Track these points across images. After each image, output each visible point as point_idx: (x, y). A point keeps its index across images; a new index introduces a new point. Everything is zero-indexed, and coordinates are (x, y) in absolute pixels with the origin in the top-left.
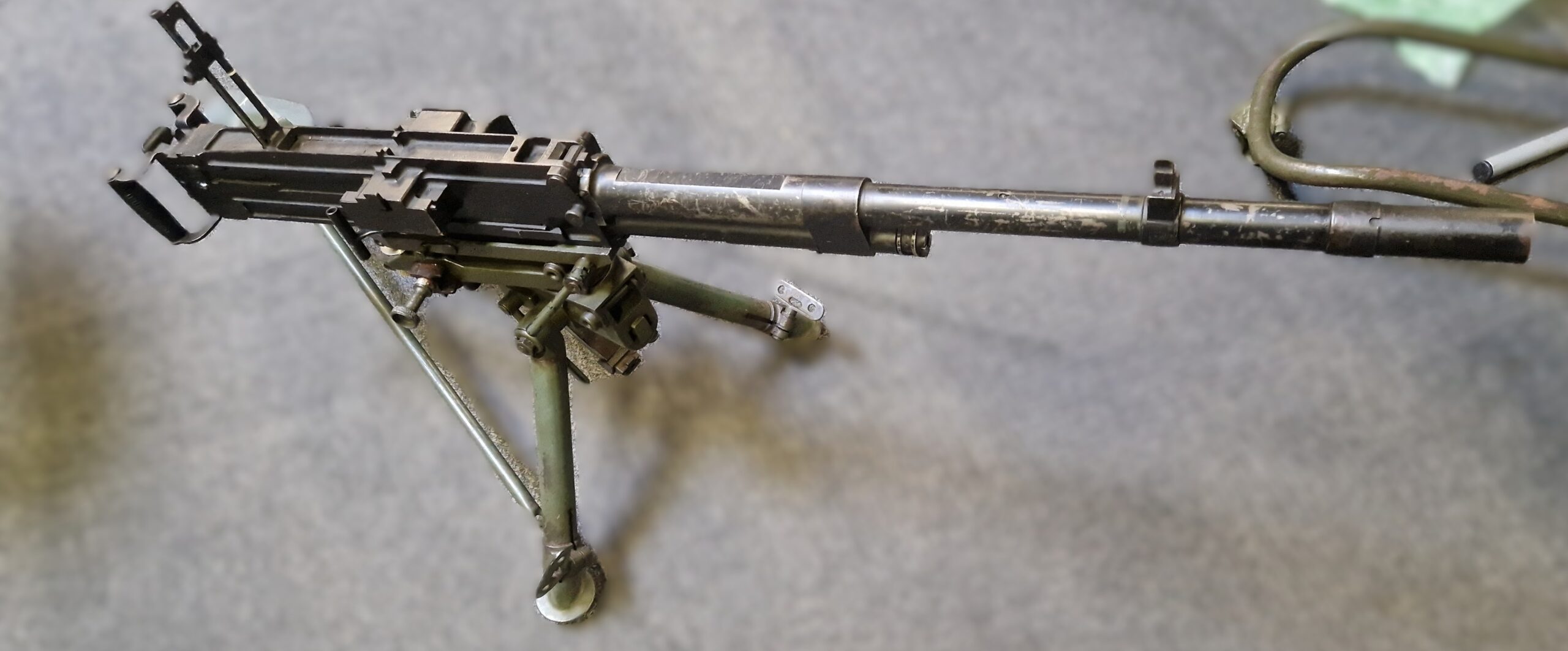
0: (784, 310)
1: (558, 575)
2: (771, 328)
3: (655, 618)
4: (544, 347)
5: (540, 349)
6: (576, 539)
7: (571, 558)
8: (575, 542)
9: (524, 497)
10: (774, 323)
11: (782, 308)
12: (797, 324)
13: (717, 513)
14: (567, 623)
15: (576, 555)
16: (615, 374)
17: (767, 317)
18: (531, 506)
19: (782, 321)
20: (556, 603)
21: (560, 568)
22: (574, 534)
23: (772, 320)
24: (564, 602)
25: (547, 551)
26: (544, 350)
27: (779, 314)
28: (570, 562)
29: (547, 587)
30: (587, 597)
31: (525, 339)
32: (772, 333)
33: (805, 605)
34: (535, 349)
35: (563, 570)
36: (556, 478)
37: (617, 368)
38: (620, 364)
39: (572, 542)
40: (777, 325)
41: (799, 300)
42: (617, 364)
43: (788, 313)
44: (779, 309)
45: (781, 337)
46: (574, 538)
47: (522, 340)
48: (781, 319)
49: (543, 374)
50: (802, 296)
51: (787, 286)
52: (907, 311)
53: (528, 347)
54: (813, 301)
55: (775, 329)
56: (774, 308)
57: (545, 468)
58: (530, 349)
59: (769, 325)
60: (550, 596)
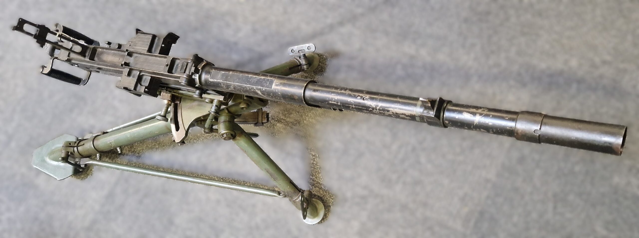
0: (300, 57)
1: (306, 206)
2: (301, 68)
3: (349, 194)
4: (235, 132)
5: (233, 133)
6: (301, 190)
7: (305, 197)
8: (301, 191)
9: (271, 192)
10: (300, 65)
11: (299, 57)
12: (309, 60)
13: (337, 145)
14: (321, 221)
15: (306, 194)
16: (264, 125)
17: (297, 65)
18: (276, 193)
19: (303, 62)
20: (312, 217)
21: (304, 203)
22: (299, 189)
23: (299, 64)
24: (315, 213)
25: (294, 202)
26: (235, 133)
27: (300, 60)
28: (306, 198)
29: (305, 213)
30: (321, 206)
31: (225, 134)
32: (303, 69)
33: (394, 147)
34: (232, 135)
35: (306, 203)
36: (276, 175)
37: (263, 121)
38: (263, 119)
39: (300, 192)
40: (302, 65)
41: (302, 49)
42: (262, 121)
43: (302, 57)
44: (298, 58)
45: (307, 68)
46: (300, 190)
47: (225, 136)
48: (302, 61)
49: (242, 142)
50: (302, 47)
51: (294, 48)
52: (341, 24)
53: (229, 136)
54: (307, 45)
55: (303, 66)
56: (296, 59)
57: (270, 174)
58: (230, 136)
59: (300, 67)
60: (308, 216)
